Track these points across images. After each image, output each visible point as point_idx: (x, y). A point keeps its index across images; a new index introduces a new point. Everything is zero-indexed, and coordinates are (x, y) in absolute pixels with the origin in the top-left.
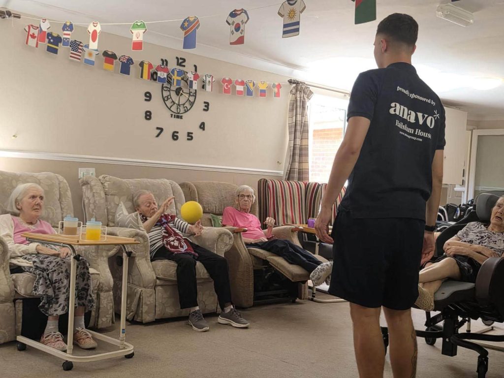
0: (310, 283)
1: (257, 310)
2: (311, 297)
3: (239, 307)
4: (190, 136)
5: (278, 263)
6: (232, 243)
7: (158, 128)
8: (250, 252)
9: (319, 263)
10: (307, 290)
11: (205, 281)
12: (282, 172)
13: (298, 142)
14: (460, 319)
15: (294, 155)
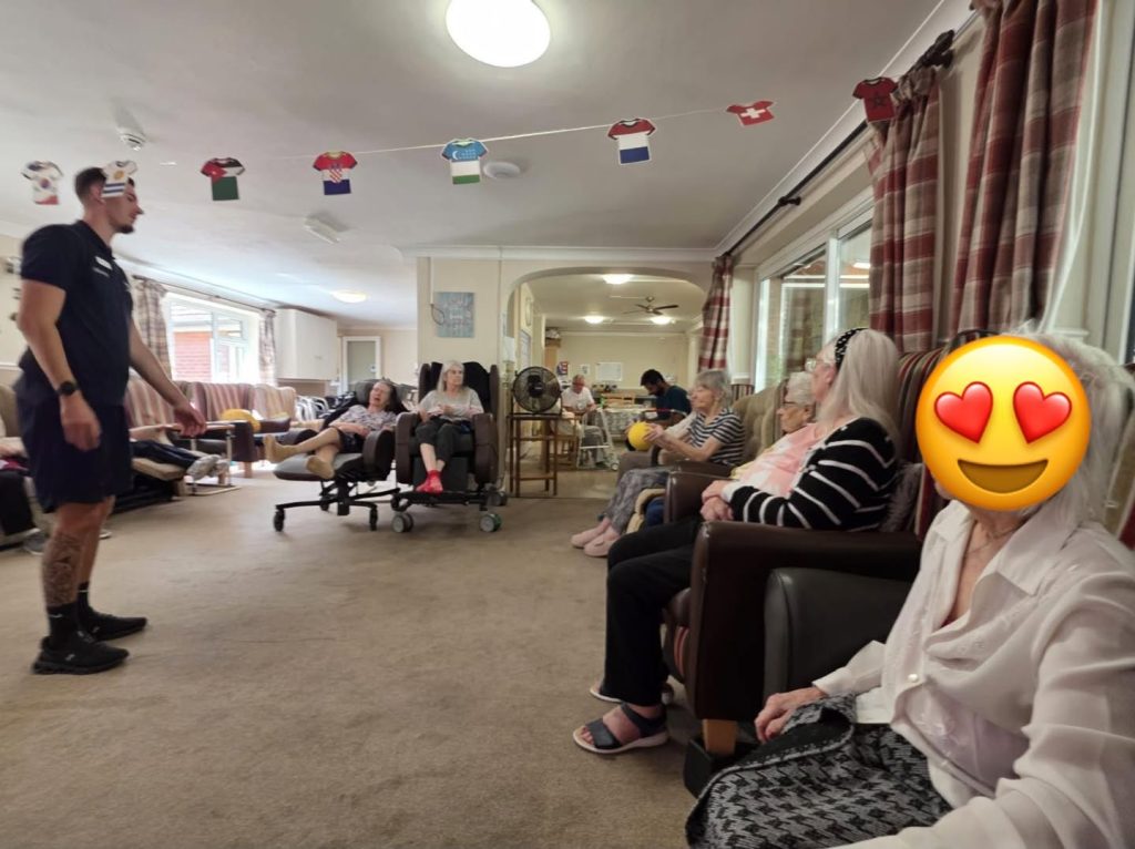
0: (188, 479)
2: (191, 492)
9: (197, 458)
10: (186, 487)
14: (350, 484)
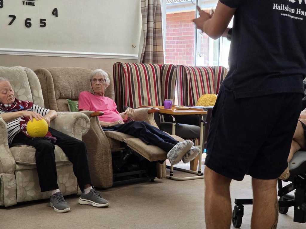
0: (168, 162)
1: (117, 190)
2: (169, 176)
3: (99, 188)
4: (43, 23)
5: (135, 145)
6: (89, 126)
7: (10, 16)
8: (107, 135)
9: (175, 142)
10: (165, 170)
11: (65, 164)
12: (137, 55)
13: (152, 25)
15: (148, 38)
